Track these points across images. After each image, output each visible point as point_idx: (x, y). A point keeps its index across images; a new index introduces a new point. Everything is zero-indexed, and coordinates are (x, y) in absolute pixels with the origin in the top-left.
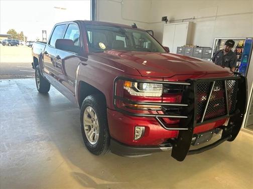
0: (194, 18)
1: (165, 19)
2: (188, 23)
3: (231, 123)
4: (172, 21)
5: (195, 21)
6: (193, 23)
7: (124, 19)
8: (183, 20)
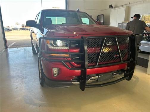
0: (129, 4)
1: (111, 6)
2: (125, 7)
3: (128, 68)
4: (116, 7)
5: (130, 5)
6: (129, 6)
7: (85, 9)
8: (123, 6)
